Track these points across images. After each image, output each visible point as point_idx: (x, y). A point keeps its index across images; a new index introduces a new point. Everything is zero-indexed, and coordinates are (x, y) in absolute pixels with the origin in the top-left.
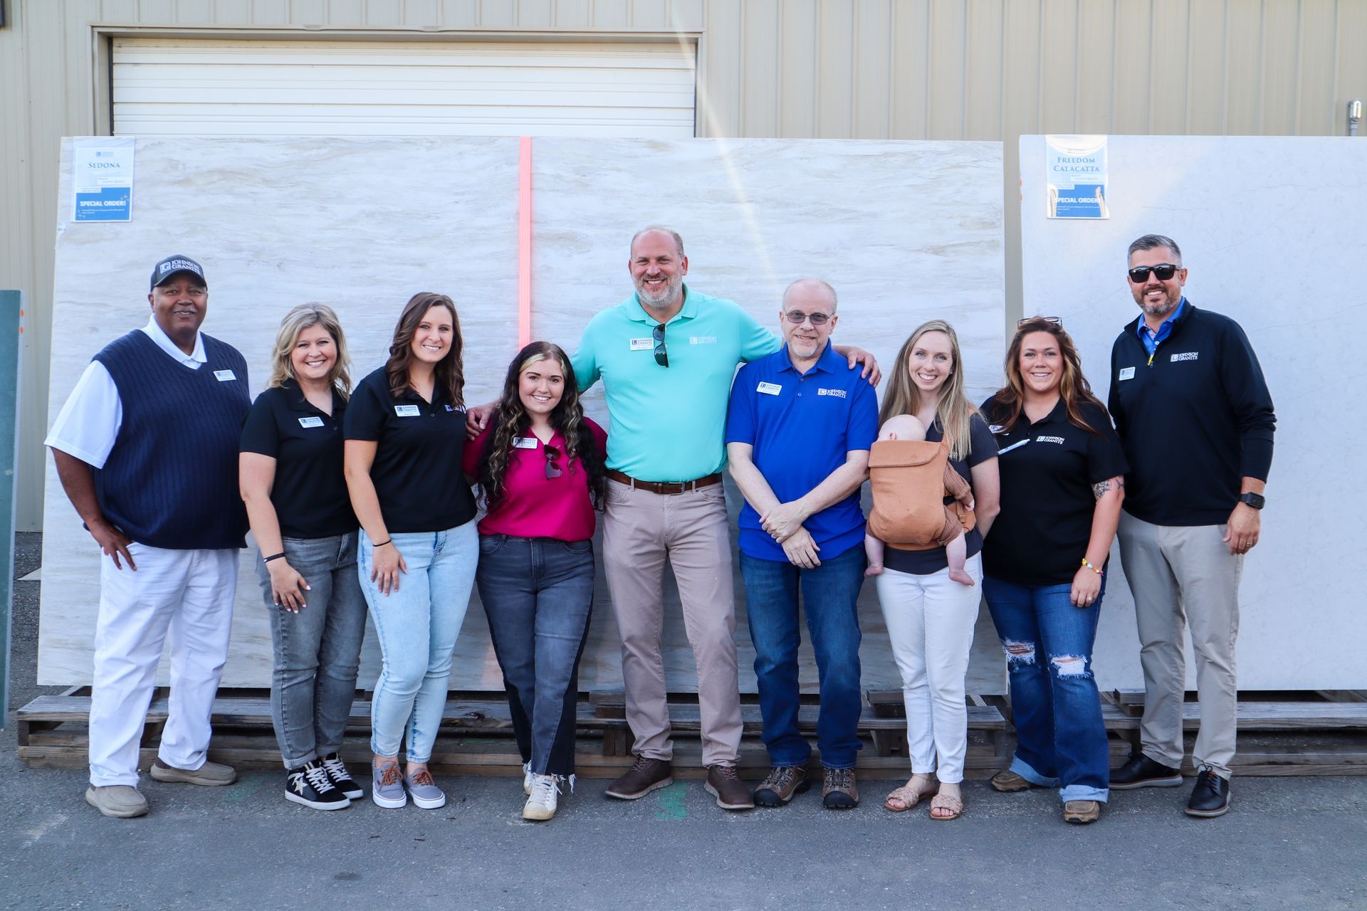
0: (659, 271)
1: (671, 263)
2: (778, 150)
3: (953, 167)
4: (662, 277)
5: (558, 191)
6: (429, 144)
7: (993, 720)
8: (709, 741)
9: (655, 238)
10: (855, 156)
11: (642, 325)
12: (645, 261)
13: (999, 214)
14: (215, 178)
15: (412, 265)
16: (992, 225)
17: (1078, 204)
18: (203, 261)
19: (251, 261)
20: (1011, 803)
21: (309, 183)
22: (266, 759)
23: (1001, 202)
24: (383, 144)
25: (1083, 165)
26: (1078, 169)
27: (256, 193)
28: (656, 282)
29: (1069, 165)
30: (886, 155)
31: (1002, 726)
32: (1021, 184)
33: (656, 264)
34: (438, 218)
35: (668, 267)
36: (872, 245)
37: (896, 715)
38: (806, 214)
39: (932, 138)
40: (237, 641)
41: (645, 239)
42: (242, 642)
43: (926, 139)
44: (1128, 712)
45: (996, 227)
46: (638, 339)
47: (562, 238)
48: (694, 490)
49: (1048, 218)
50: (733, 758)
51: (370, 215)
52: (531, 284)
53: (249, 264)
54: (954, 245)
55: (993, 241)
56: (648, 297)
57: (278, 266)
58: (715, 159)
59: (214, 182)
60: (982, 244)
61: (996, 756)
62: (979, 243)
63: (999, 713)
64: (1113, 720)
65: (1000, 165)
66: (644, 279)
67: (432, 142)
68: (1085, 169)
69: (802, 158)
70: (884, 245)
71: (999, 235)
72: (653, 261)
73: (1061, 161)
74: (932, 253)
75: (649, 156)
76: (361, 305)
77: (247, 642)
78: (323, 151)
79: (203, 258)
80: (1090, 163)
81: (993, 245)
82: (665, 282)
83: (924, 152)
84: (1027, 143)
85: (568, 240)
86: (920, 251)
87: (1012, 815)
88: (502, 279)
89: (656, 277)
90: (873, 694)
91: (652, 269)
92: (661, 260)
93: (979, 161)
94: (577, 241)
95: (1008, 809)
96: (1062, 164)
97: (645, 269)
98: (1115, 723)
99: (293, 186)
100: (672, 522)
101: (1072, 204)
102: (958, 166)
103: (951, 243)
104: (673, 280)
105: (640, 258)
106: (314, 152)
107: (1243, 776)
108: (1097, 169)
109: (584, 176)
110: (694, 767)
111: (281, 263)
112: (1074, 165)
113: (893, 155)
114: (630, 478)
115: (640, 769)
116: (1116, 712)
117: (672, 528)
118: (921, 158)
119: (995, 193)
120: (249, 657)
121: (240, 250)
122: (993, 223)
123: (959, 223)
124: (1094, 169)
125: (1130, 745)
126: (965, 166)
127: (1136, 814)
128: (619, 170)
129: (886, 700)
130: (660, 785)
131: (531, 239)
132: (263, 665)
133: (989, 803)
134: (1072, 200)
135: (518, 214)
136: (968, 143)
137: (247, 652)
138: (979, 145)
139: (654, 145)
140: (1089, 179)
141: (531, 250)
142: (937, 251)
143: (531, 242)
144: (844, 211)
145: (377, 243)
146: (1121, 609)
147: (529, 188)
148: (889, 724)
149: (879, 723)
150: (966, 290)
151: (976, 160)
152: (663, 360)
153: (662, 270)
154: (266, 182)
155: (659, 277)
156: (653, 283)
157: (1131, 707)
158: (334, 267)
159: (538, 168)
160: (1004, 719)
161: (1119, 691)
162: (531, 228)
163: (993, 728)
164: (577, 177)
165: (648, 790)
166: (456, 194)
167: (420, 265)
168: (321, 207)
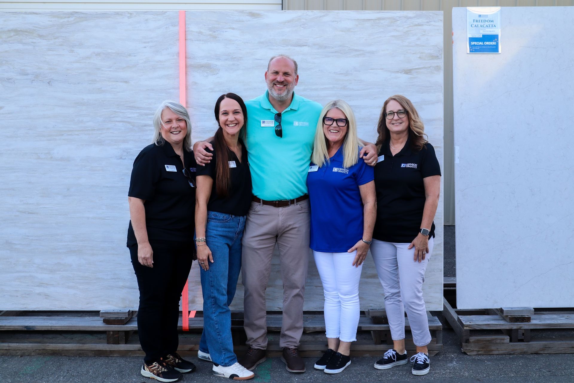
0: (284, 80)
1: (290, 76)
2: (320, 17)
3: (416, 25)
4: (285, 84)
5: (200, 40)
6: (129, 15)
7: (435, 325)
8: (285, 336)
9: (283, 61)
10: (362, 20)
11: (268, 112)
12: (277, 73)
13: (441, 51)
14: (12, 34)
15: (121, 82)
16: (437, 57)
17: (484, 45)
18: (7, 80)
19: (34, 80)
20: (445, 370)
21: (63, 37)
22: (48, 349)
23: (442, 45)
24: (104, 15)
25: (487, 23)
26: (484, 26)
27: (35, 43)
28: (281, 86)
29: (479, 24)
30: (379, 19)
31: (440, 328)
32: (453, 35)
33: (283, 76)
34: (135, 56)
35: (289, 79)
36: (372, 69)
37: (384, 323)
38: (336, 52)
39: (404, 10)
40: (32, 286)
41: (278, 61)
42: (35, 286)
43: (401, 10)
44: (508, 320)
45: (439, 59)
46: (265, 121)
47: (203, 66)
48: (295, 204)
49: (467, 54)
50: (296, 345)
51: (98, 54)
52: (186, 92)
53: (32, 82)
54: (416, 69)
55: (437, 66)
56: (275, 94)
57: (48, 83)
58: (286, 22)
59: (11, 37)
60: (431, 68)
61: (437, 344)
62: (430, 67)
63: (439, 321)
64: (500, 325)
65: (441, 24)
66: (274, 83)
67: (131, 14)
68: (488, 26)
69: (333, 21)
70: (378, 69)
71: (441, 63)
72: (281, 74)
73: (475, 22)
74: (404, 73)
75: (249, 21)
76: (94, 104)
77: (37, 286)
78: (71, 19)
79: (7, 79)
80: (491, 22)
81: (437, 68)
82: (286, 87)
83: (400, 17)
84: (456, 11)
85: (207, 68)
86: (398, 72)
87: (446, 377)
88: (171, 89)
89: (281, 83)
90: (372, 312)
91: (280, 78)
92: (286, 74)
93: (430, 22)
94: (211, 68)
95: (444, 374)
96: (475, 23)
97: (276, 77)
98: (501, 326)
99: (55, 39)
100: (283, 222)
101: (481, 45)
102: (419, 25)
103: (414, 68)
104: (290, 86)
105: (274, 71)
106: (66, 20)
107: (569, 353)
108: (495, 26)
109: (214, 32)
110: (276, 351)
111: (50, 82)
112: (482, 24)
113: (383, 19)
114: (260, 199)
115: (252, 355)
116: (502, 320)
117: (283, 226)
118: (398, 20)
119: (439, 40)
120: (39, 294)
121: (27, 74)
122: (438, 56)
123: (419, 57)
124: (493, 26)
125: (509, 337)
126: (422, 25)
127: (513, 376)
128: (233, 29)
129: (378, 314)
130: (261, 361)
131: (186, 67)
132: (46, 298)
133: (433, 371)
134: (481, 43)
135: (179, 53)
136: (424, 12)
137: (37, 291)
138: (431, 13)
139: (253, 15)
140: (490, 31)
141: (186, 73)
142: (408, 72)
143: (186, 69)
144: (356, 50)
145: (102, 70)
146: (504, 265)
147: (184, 39)
148: (380, 327)
149: (375, 327)
150: (423, 93)
151: (428, 21)
152: (279, 133)
153: (285, 80)
154: (40, 36)
155: (283, 83)
156: (279, 86)
157: (510, 318)
158: (79, 83)
159: (189, 28)
160: (441, 324)
161: (503, 309)
162: (186, 61)
163: (435, 329)
164: (211, 33)
165: (256, 365)
166: (145, 42)
167: (126, 82)
168: (71, 50)
